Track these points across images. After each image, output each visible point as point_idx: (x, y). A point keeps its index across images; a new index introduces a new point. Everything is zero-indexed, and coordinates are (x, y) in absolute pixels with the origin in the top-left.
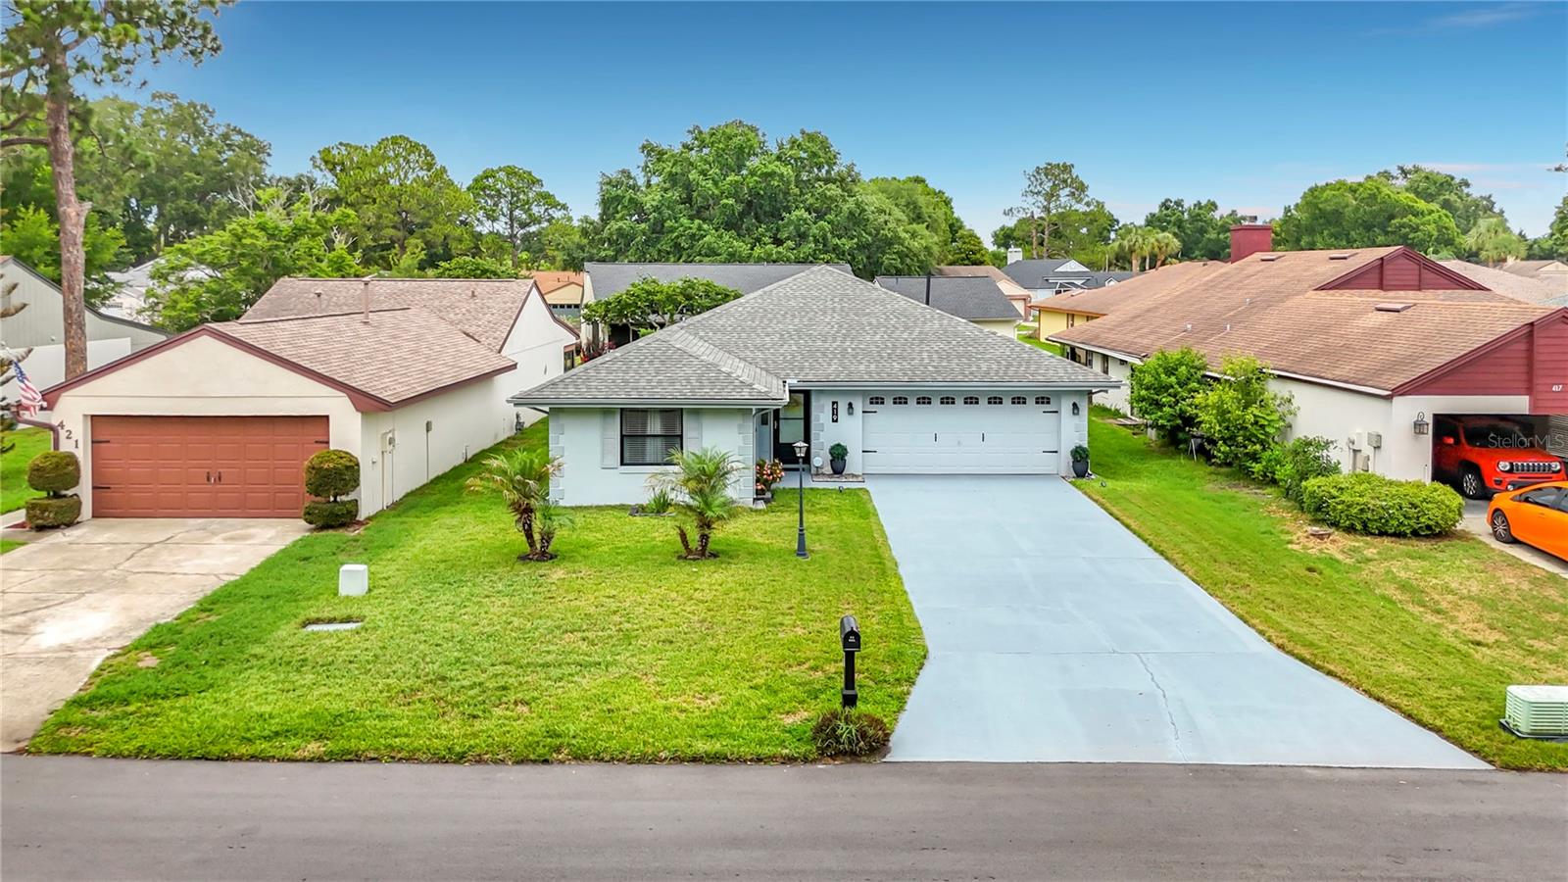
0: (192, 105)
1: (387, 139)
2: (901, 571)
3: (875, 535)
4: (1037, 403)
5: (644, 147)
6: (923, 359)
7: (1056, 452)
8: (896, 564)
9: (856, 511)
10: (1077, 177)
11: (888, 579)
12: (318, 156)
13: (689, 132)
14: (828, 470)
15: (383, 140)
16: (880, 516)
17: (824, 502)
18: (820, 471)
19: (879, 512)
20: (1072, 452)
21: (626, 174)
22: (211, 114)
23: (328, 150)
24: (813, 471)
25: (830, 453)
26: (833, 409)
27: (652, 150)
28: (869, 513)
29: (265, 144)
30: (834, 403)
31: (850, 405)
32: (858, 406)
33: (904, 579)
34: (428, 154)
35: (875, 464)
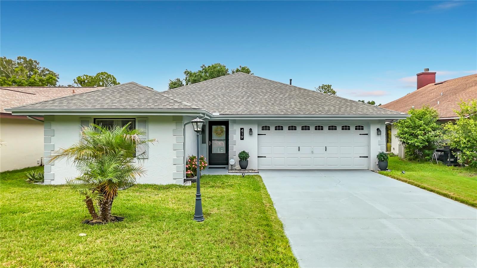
0: (30, 60)
1: (100, 73)
2: (288, 233)
3: (264, 202)
4: (356, 129)
5: (185, 72)
6: (291, 105)
7: (367, 157)
8: (282, 226)
9: (251, 186)
10: (332, 89)
11: (276, 243)
12: (76, 79)
13: (201, 67)
14: (238, 167)
15: (98, 73)
16: (268, 189)
17: (231, 181)
18: (234, 168)
19: (267, 187)
20: (378, 156)
21: (179, 80)
22: (38, 64)
23: (79, 77)
24: (230, 167)
25: (239, 156)
26: (241, 132)
27: (188, 73)
28: (260, 187)
29: (56, 74)
30: (241, 129)
31: (251, 130)
32: (255, 131)
33: (292, 242)
34: (114, 78)
35: (265, 164)
